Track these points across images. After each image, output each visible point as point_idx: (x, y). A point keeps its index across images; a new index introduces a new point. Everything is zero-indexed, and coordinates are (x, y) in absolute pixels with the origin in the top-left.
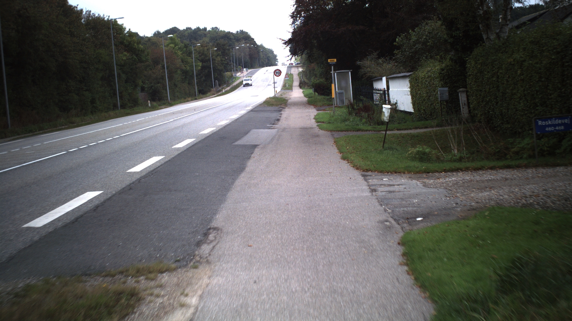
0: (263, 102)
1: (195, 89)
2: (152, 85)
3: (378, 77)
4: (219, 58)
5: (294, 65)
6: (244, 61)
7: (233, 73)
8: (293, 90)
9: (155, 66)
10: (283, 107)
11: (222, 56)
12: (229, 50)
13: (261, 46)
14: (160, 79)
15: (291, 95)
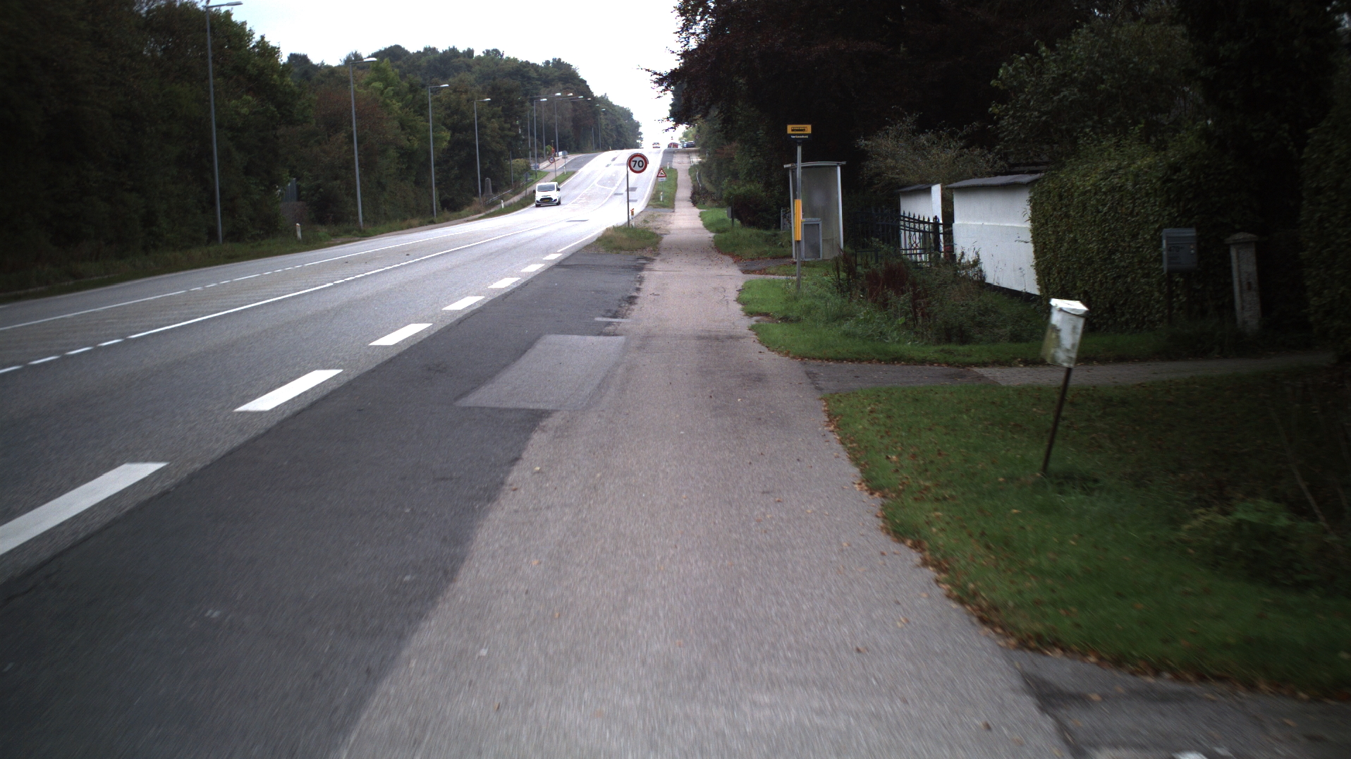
0: (595, 240)
1: (431, 196)
2: (319, 182)
3: (915, 184)
4: (495, 124)
5: (680, 147)
6: (559, 134)
7: (531, 161)
8: (677, 210)
9: (329, 136)
10: (649, 255)
11: (503, 119)
12: (522, 103)
13: (604, 101)
14: (340, 168)
15: (670, 223)
